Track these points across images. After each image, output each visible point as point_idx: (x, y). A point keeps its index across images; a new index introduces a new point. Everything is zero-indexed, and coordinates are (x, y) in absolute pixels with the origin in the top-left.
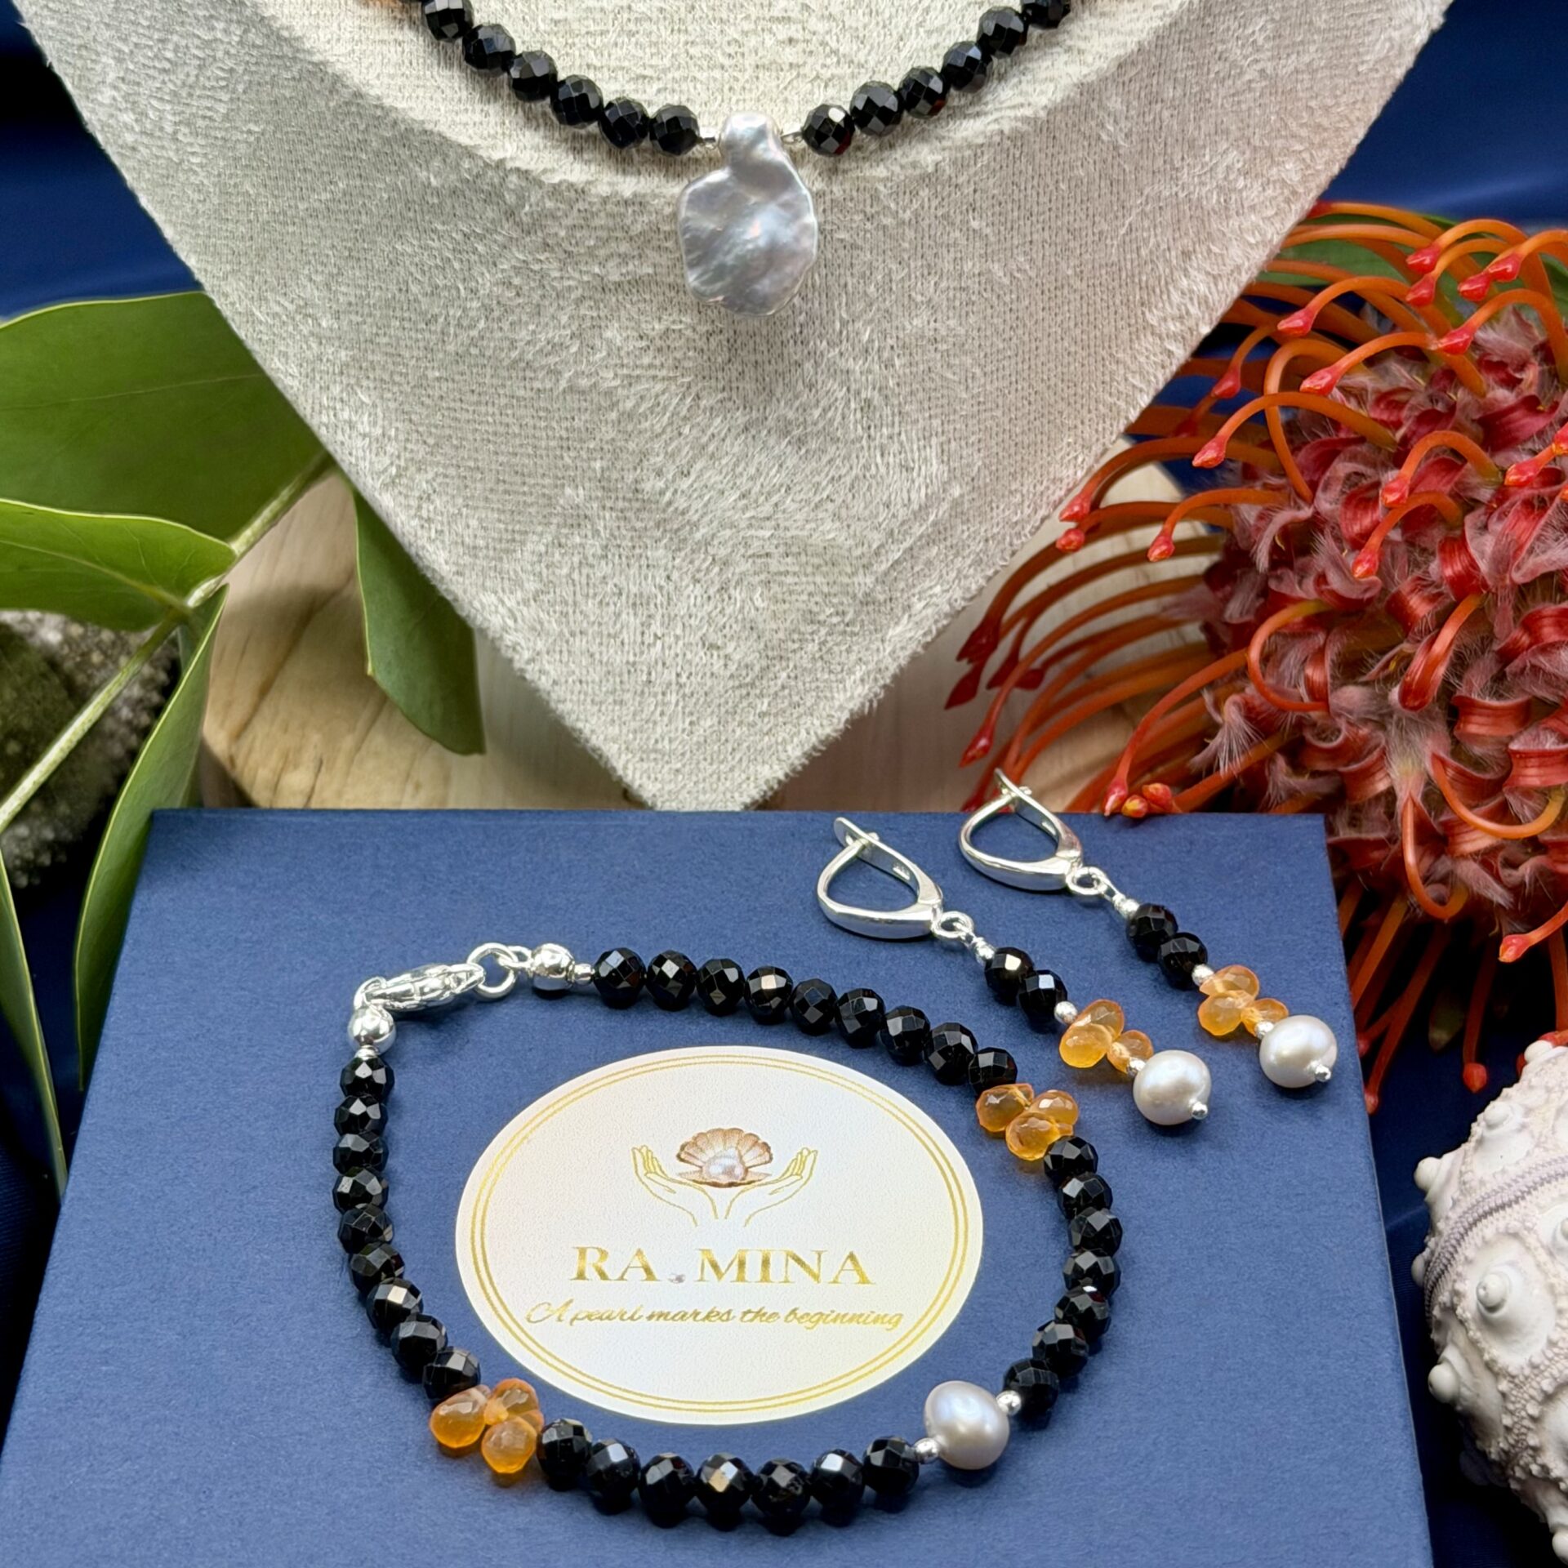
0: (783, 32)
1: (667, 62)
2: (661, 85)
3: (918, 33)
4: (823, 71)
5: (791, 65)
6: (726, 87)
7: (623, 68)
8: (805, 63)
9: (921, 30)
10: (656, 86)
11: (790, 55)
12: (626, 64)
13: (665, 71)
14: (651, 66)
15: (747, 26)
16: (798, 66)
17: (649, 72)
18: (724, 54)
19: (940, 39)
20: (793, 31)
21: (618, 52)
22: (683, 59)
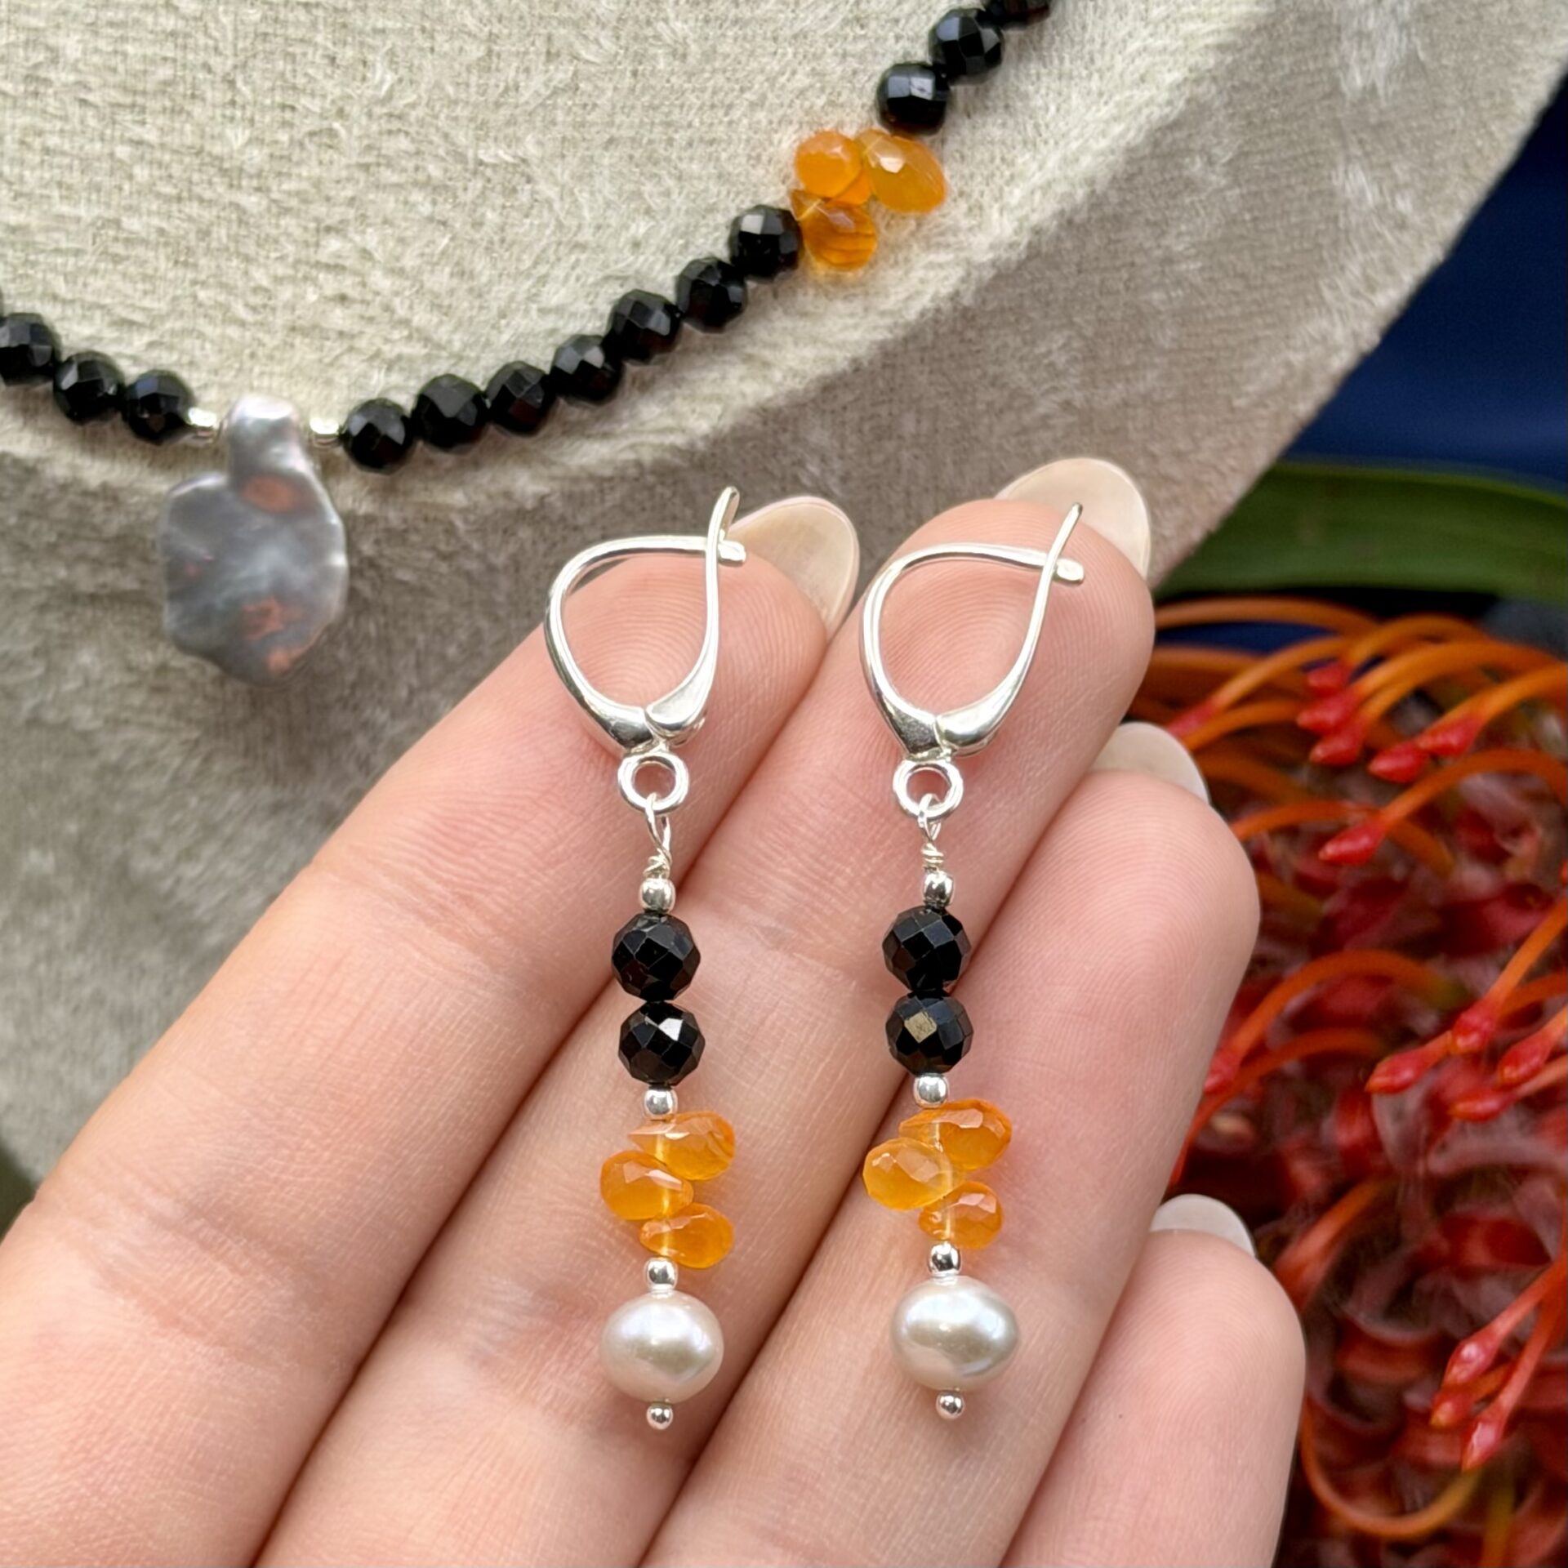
0: (331, 284)
1: (163, 306)
2: (154, 337)
3: (527, 311)
4: (386, 348)
5: (341, 334)
6: (247, 351)
7: (102, 307)
8: (361, 333)
9: (534, 306)
10: (147, 338)
11: (338, 318)
12: (107, 301)
13: (162, 318)
14: (144, 309)
15: (281, 270)
16: (353, 337)
17: (138, 317)
18: (246, 305)
19: (561, 323)
20: (348, 285)
21: (96, 283)
22: (186, 305)
